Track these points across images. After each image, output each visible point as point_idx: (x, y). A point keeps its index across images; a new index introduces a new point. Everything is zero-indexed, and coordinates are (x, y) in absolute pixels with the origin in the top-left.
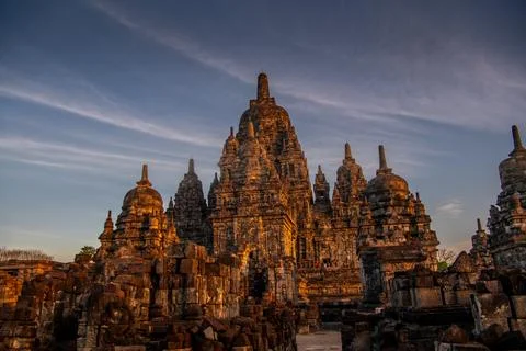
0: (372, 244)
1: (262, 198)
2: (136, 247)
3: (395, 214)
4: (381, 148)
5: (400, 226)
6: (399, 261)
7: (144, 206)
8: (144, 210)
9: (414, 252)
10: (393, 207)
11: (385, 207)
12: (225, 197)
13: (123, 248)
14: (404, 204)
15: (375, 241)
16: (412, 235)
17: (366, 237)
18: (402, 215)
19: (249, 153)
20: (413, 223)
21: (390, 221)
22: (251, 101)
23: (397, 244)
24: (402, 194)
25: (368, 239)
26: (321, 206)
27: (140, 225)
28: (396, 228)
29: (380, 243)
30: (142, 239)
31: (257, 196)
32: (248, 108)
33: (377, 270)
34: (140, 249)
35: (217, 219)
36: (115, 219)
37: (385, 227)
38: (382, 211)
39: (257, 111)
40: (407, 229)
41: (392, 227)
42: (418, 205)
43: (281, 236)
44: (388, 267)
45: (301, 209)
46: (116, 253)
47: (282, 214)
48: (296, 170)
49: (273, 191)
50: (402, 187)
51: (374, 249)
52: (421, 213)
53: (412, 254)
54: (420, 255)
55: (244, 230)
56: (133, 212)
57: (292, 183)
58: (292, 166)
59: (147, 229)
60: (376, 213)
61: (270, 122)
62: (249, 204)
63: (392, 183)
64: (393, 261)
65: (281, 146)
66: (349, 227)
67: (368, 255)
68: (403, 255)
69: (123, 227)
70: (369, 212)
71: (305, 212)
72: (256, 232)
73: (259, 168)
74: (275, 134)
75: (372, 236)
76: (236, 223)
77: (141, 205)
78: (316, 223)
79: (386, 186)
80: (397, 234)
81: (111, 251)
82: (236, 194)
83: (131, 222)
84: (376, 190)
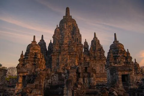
0: (113, 65)
1: (69, 49)
2: (32, 64)
3: (121, 56)
4: (115, 34)
5: (122, 60)
6: (123, 71)
7: (35, 50)
8: (35, 51)
9: (128, 68)
10: (120, 53)
11: (117, 53)
12: (56, 48)
13: (28, 64)
14: (123, 53)
15: (114, 64)
16: (126, 63)
17: (111, 63)
18: (123, 56)
19: (65, 34)
20: (126, 59)
21: (119, 58)
22: (64, 16)
23: (122, 66)
24: (122, 49)
25: (112, 64)
26: (86, 53)
27: (33, 56)
28: (121, 60)
29: (116, 65)
30: (35, 61)
31: (67, 48)
32: (63, 19)
33: (115, 74)
34: (34, 64)
35: (54, 55)
36: (24, 54)
37: (117, 60)
38: (116, 55)
39: (66, 20)
40: (124, 61)
41: (119, 60)
42: (128, 53)
43: (75, 62)
44: (119, 73)
45: (80, 53)
46: (25, 66)
47: (76, 55)
48: (79, 40)
49: (73, 47)
50: (122, 47)
51: (114, 67)
52: (129, 56)
53: (127, 69)
54: (130, 69)
55: (63, 59)
56: (31, 52)
57: (77, 45)
58: (77, 39)
59: (36, 58)
60: (114, 55)
61: (70, 24)
62: (65, 51)
63: (119, 46)
64: (121, 71)
65: (74, 32)
66: (95, 60)
67: (112, 69)
68: (124, 69)
69: (27, 57)
70: (112, 55)
71: (81, 54)
72: (67, 60)
73: (68, 39)
74: (72, 28)
75: (113, 62)
76: (60, 57)
77: (34, 49)
78: (84, 58)
79: (117, 46)
80: (121, 62)
81: (23, 65)
82: (60, 47)
83: (30, 55)
84: (114, 48)
